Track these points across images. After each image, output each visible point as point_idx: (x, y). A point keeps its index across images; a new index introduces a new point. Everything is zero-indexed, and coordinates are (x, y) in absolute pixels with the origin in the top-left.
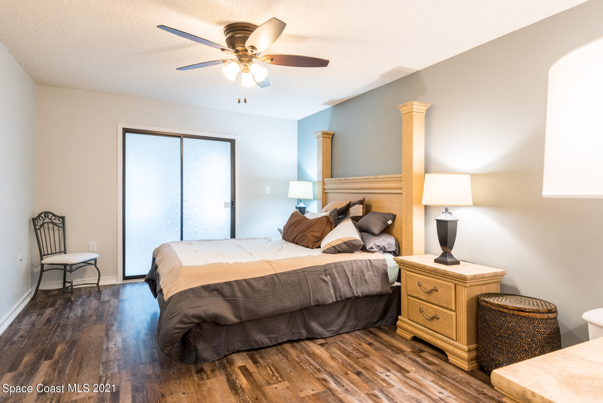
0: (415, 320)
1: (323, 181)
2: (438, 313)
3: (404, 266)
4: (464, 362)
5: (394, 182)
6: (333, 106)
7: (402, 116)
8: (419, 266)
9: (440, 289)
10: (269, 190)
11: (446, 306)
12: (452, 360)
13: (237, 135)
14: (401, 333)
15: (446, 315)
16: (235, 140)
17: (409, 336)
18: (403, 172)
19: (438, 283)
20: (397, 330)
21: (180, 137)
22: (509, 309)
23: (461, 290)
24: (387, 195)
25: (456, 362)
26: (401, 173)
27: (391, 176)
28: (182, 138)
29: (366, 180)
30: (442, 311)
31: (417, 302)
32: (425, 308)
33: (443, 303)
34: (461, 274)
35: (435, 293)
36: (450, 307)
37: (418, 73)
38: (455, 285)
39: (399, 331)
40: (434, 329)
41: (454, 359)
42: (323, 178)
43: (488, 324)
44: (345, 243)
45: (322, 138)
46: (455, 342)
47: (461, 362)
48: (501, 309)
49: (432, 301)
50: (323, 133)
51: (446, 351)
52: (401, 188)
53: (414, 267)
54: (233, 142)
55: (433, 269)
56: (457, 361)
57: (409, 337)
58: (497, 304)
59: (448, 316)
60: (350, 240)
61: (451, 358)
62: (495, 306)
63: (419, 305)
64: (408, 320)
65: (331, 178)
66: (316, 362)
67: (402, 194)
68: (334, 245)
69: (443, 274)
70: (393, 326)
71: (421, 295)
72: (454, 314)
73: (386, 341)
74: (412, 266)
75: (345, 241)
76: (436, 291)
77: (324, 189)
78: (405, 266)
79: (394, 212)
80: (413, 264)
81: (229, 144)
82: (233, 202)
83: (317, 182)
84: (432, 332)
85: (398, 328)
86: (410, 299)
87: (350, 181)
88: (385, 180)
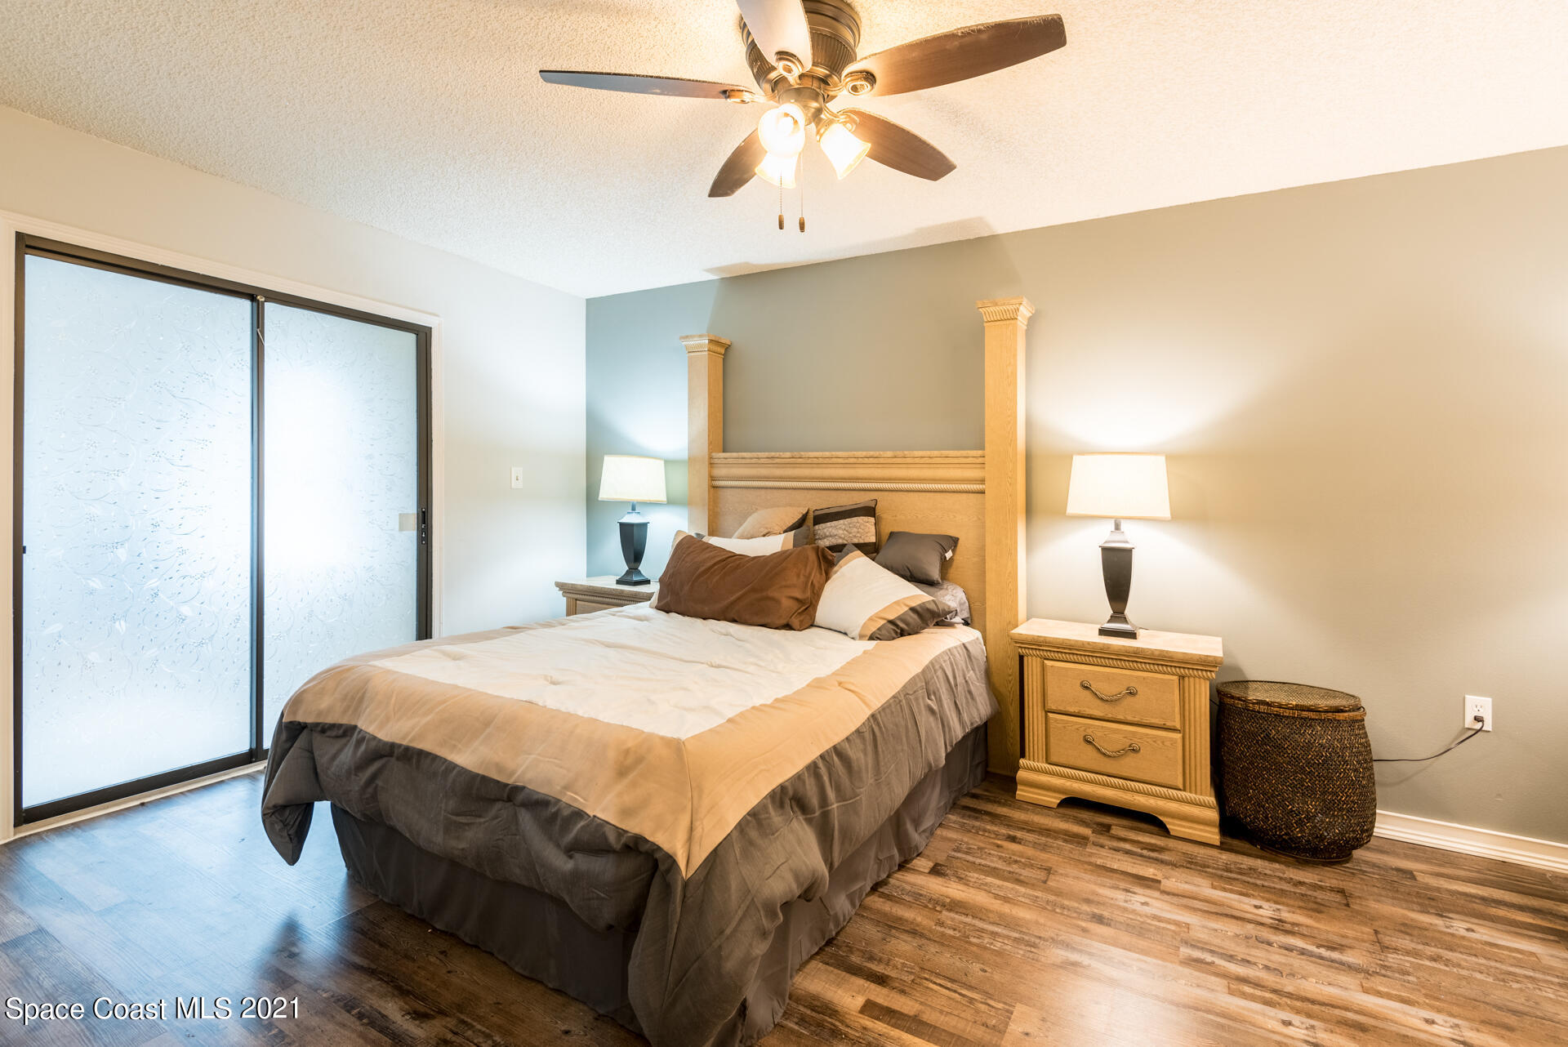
0: (1071, 762)
1: (711, 458)
2: (1136, 740)
3: (1039, 649)
4: (1208, 828)
5: (958, 466)
6: (722, 279)
7: (985, 324)
8: (1088, 646)
9: (1140, 689)
10: (520, 478)
11: (1160, 723)
12: (1176, 830)
13: (437, 316)
14: (1030, 797)
15: (1159, 742)
16: (431, 328)
17: (1054, 800)
18: (987, 445)
19: (1137, 677)
20: (1018, 792)
21: (252, 298)
22: (1320, 711)
23: (1197, 686)
24: (932, 494)
25: (1190, 833)
26: (983, 448)
27: (946, 453)
28: (263, 303)
29: (866, 460)
30: (1147, 734)
31: (1076, 723)
32: (1099, 734)
33: (1152, 717)
34: (1207, 656)
35: (1130, 699)
36: (1169, 724)
37: (993, 239)
38: (1182, 677)
39: (1022, 793)
40: (1125, 774)
41: (1184, 827)
42: (711, 451)
43: (1280, 747)
44: (913, 609)
45: (706, 353)
46: (1183, 793)
47: (1201, 830)
48: (1305, 714)
49: (1121, 717)
50: (711, 341)
51: (1160, 815)
52: (983, 481)
53: (1070, 649)
54: (423, 337)
55: (1131, 650)
56: (1190, 831)
57: (1054, 803)
58: (1297, 705)
59: (1163, 743)
60: (923, 603)
61: (1174, 826)
62: (1292, 709)
63: (1082, 729)
64: (1048, 766)
65: (724, 452)
66: (990, 923)
67: (984, 493)
68: (891, 617)
69: (1151, 659)
70: (1009, 784)
71: (1088, 708)
72: (1178, 736)
73: (1026, 823)
74: (1065, 648)
75: (913, 605)
76: (1132, 693)
77: (712, 478)
78: (1043, 650)
79: (953, 533)
80: (1073, 643)
81: (410, 339)
82: (424, 512)
83: (689, 458)
84: (1121, 781)
85: (1019, 787)
86: (1056, 720)
87: (809, 461)
88: (927, 462)
